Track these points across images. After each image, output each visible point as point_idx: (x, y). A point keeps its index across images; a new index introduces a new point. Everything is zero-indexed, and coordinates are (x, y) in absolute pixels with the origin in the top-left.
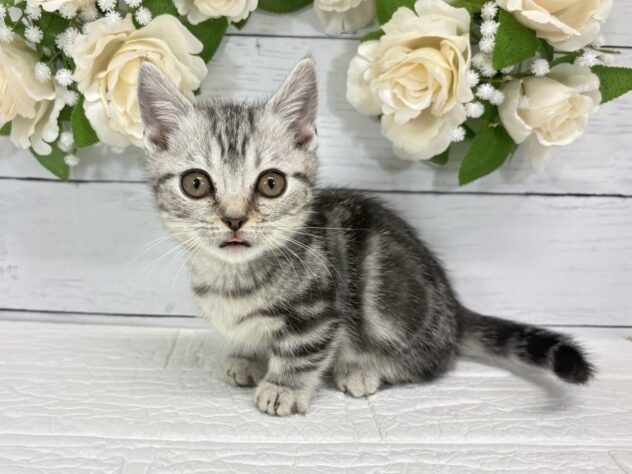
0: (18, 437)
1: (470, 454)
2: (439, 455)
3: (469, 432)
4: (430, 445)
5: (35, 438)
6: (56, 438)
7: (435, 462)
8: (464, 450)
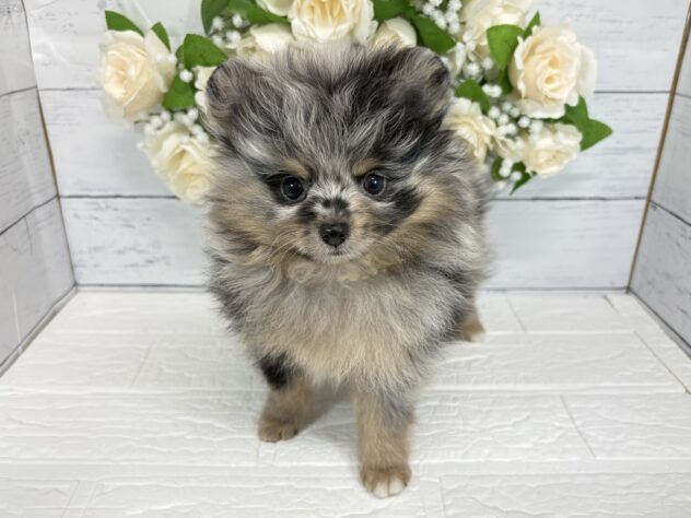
0: (198, 392)
1: (473, 398)
2: (455, 399)
3: (476, 382)
4: (449, 391)
5: (209, 393)
6: (220, 392)
7: (451, 404)
8: (470, 396)
